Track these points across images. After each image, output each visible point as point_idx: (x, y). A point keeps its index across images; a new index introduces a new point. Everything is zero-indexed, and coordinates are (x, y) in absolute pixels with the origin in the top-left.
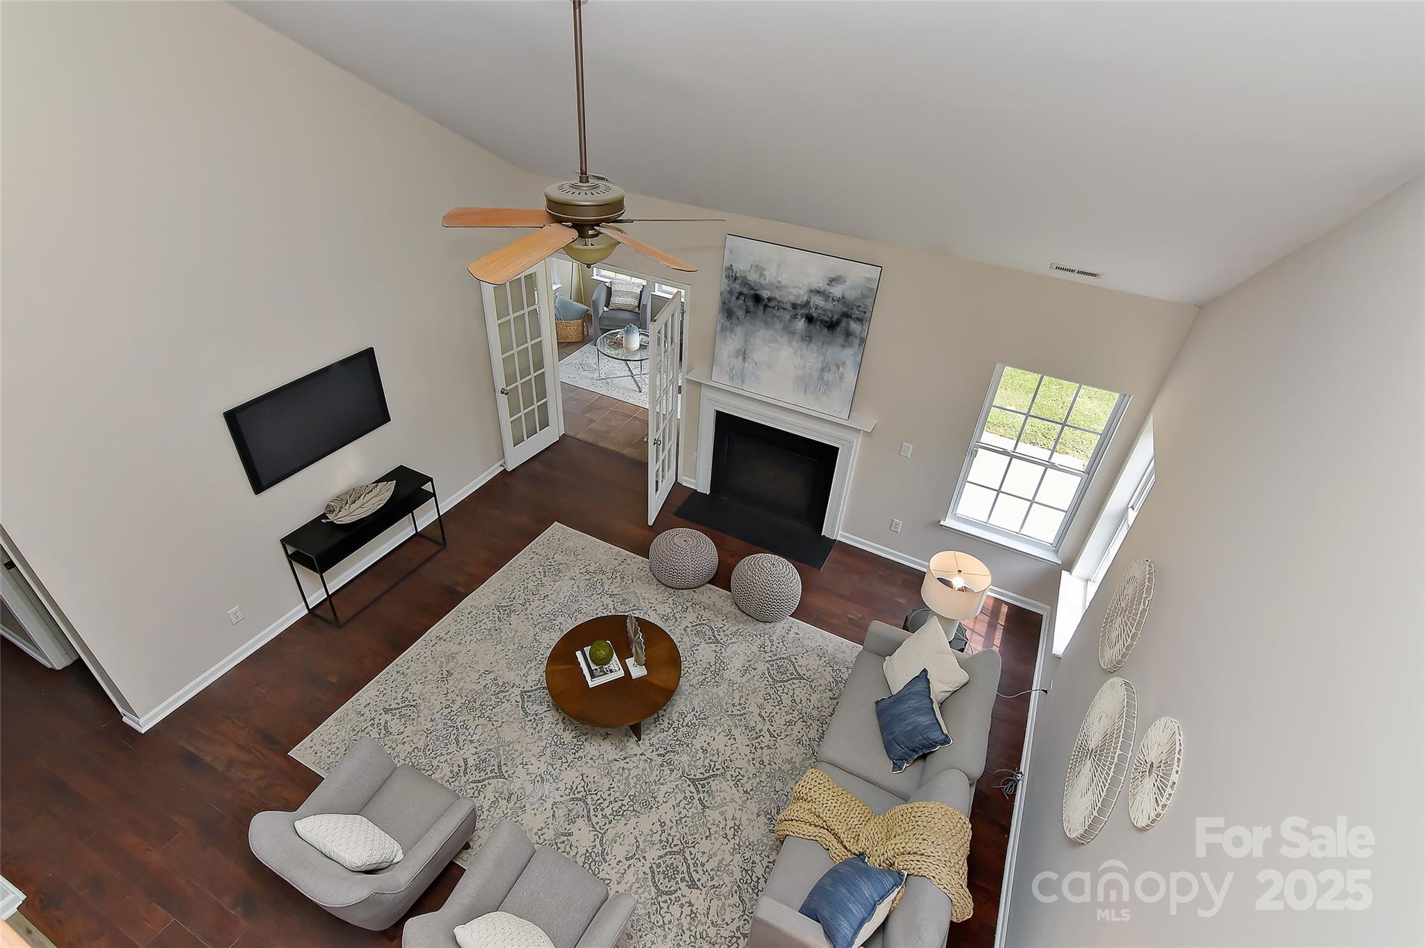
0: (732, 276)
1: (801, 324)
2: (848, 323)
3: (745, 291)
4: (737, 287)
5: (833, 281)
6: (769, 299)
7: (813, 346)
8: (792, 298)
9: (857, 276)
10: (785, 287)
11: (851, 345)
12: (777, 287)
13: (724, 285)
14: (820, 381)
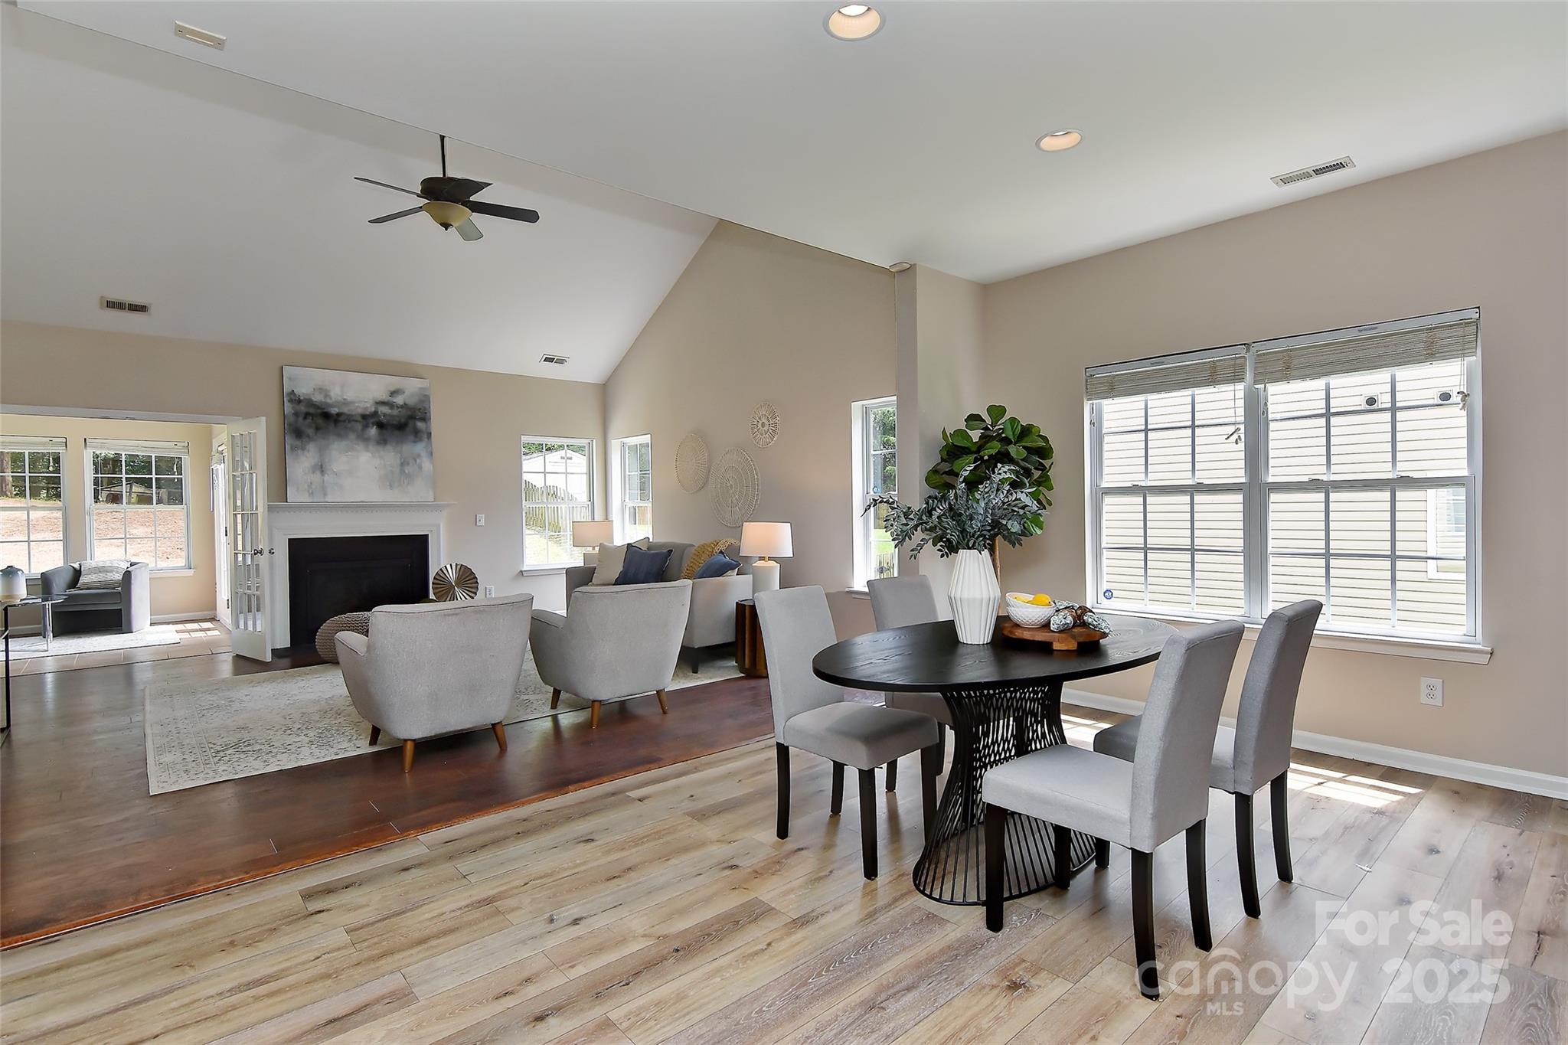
0: (295, 400)
1: (373, 431)
2: (415, 423)
3: (312, 410)
4: (302, 408)
5: (393, 393)
6: (339, 415)
7: (389, 447)
8: (360, 411)
9: (411, 387)
10: (352, 403)
11: (421, 440)
12: (345, 404)
13: (288, 408)
14: (404, 474)
